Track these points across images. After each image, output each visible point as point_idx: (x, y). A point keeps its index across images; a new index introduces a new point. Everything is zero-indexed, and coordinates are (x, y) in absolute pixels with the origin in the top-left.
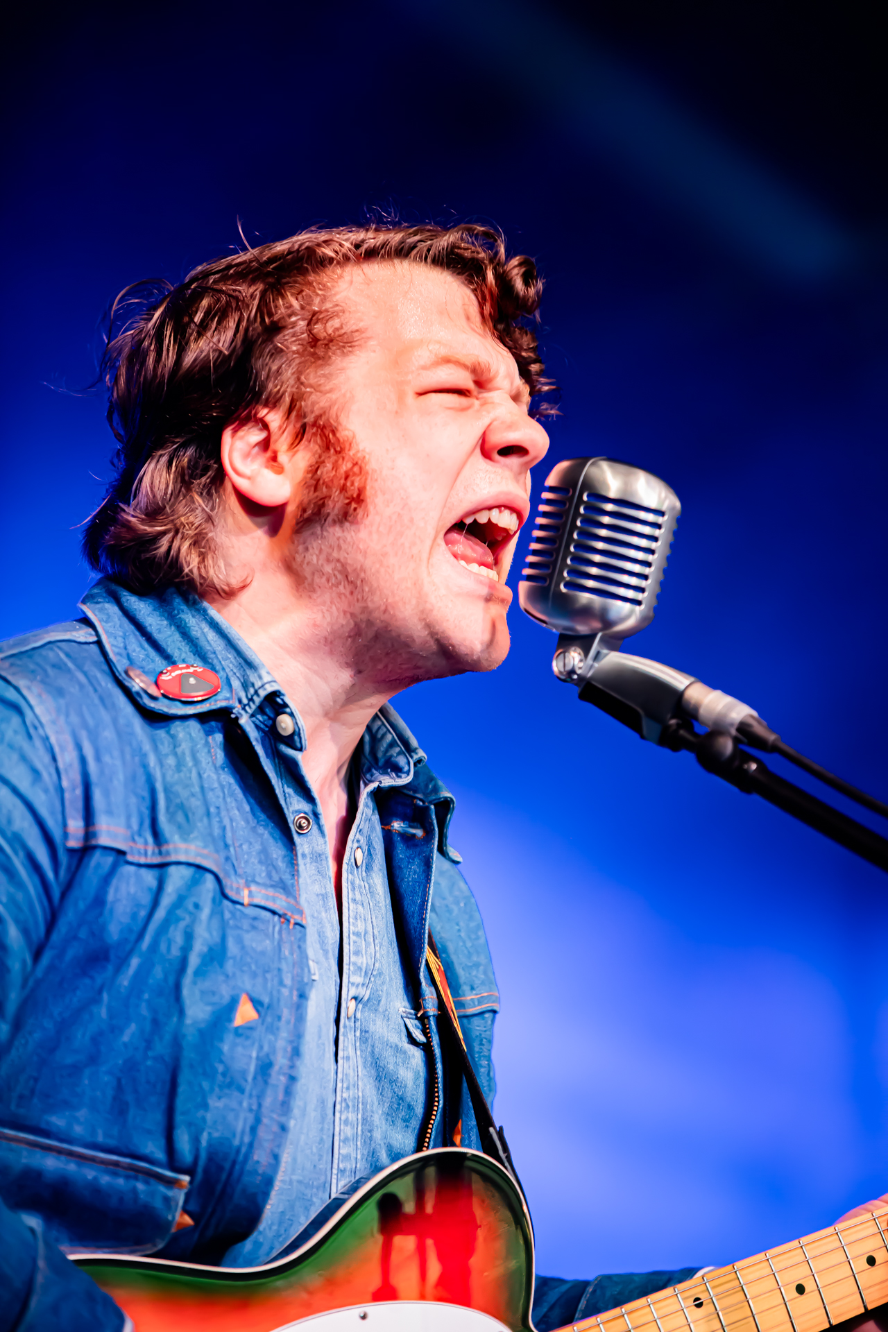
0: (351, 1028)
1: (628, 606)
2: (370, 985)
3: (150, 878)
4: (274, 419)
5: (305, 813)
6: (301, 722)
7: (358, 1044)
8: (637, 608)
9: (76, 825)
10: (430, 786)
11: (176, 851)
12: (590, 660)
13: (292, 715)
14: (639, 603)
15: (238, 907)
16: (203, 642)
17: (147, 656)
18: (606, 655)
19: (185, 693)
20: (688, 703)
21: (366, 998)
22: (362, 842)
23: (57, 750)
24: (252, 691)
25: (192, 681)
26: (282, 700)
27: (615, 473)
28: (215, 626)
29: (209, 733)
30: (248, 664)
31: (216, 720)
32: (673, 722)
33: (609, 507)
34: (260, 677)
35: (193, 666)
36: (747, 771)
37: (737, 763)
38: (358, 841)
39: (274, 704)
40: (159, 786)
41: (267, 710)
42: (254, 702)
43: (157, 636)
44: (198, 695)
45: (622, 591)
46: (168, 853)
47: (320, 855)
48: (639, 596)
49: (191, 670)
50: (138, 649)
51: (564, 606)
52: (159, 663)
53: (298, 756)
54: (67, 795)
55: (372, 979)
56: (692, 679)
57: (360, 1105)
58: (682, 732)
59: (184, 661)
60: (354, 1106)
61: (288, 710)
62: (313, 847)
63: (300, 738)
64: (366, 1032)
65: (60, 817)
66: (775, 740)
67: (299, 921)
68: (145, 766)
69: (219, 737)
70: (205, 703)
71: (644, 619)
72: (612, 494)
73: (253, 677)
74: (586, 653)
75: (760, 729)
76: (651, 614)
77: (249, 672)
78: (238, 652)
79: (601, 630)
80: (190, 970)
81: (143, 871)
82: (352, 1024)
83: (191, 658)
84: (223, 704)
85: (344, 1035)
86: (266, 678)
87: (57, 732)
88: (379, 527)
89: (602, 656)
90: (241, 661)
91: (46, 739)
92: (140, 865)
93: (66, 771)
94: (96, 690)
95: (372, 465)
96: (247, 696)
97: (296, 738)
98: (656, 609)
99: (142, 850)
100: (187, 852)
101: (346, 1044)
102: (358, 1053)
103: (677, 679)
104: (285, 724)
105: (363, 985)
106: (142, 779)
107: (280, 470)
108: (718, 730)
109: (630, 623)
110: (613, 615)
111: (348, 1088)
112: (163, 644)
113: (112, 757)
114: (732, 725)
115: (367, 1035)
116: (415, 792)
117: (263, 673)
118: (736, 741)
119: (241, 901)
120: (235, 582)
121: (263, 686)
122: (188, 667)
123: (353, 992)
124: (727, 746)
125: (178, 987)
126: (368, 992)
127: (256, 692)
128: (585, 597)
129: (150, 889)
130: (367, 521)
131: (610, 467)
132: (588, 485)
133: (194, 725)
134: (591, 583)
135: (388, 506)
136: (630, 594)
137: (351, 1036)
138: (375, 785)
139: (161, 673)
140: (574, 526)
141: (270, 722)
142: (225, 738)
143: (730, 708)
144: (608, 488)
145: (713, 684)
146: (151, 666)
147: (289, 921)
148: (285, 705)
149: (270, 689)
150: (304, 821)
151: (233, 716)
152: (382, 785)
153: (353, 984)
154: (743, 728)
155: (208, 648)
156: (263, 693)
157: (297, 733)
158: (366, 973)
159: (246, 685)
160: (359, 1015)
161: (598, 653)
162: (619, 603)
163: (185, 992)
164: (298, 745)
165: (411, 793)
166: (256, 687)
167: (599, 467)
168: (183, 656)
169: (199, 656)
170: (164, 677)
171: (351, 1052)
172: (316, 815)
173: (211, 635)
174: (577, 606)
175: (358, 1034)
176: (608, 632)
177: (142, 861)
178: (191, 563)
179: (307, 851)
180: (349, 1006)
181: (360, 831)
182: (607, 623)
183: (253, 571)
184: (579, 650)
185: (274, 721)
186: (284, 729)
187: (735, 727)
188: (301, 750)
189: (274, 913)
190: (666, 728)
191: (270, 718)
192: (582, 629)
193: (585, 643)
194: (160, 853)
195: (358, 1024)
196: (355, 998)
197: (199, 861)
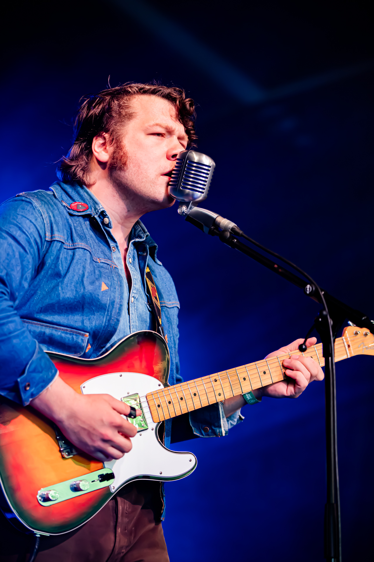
0: (133, 306)
1: (200, 194)
2: (138, 294)
3: (70, 252)
4: (107, 136)
5: (114, 246)
6: (111, 220)
7: (135, 310)
8: (203, 194)
9: (48, 234)
10: (150, 242)
11: (78, 244)
12: (188, 209)
13: (108, 218)
14: (203, 193)
15: (97, 263)
16: (84, 196)
17: (68, 199)
18: (194, 208)
19: (78, 209)
20: (217, 221)
21: (137, 297)
22: (131, 256)
23: (42, 213)
24: (97, 211)
25: (80, 206)
26: (105, 213)
27: (196, 154)
28: (87, 193)
29: (86, 221)
30: (95, 203)
31: (88, 218)
32: (212, 227)
33: (195, 165)
34: (99, 207)
35: (81, 202)
36: (233, 242)
37: (231, 240)
38: (130, 256)
39: (103, 214)
40: (73, 227)
41: (101, 216)
42: (97, 214)
43: (71, 194)
44: (81, 210)
45: (198, 189)
46: (76, 245)
47: (119, 258)
48: (203, 191)
49: (80, 203)
50: (65, 197)
51: (182, 193)
52: (71, 201)
53: (110, 230)
54: (46, 225)
55: (139, 292)
56: (218, 215)
57: (138, 327)
58: (215, 230)
59: (78, 201)
60: (136, 327)
61: (107, 216)
62: (117, 256)
63: (111, 224)
64: (138, 307)
65: (44, 230)
66: (242, 233)
67: (116, 267)
68: (68, 222)
69: (88, 222)
70: (84, 212)
71: (204, 197)
72: (196, 161)
73: (97, 207)
74: (187, 207)
75: (238, 230)
76: (207, 196)
77: (96, 205)
78: (93, 200)
79: (192, 200)
80: (86, 277)
81: (69, 251)
82: (133, 305)
83: (80, 201)
84: (89, 213)
85: (131, 307)
86: (101, 207)
87: (42, 209)
88: (131, 173)
89: (192, 208)
90: (94, 202)
91: (39, 210)
92: (68, 249)
93: (45, 219)
94: (53, 201)
95: (129, 155)
96: (96, 212)
97: (109, 224)
98: (208, 195)
99: (68, 244)
100: (81, 245)
101: (132, 309)
102: (136, 313)
103: (214, 215)
104: (106, 220)
105: (136, 293)
106: (68, 226)
107: (107, 152)
108: (226, 229)
109: (201, 198)
110: (195, 196)
111: (133, 322)
112: (72, 196)
113: (58, 218)
114: (230, 228)
115: (138, 308)
116: (146, 243)
117: (100, 205)
118: (230, 233)
119: (98, 262)
120: (92, 182)
121: (100, 209)
122: (79, 203)
123: (133, 295)
124: (228, 234)
125: (82, 281)
126: (137, 296)
127: (98, 211)
128: (187, 191)
129: (71, 255)
130: (127, 171)
131: (195, 153)
132: (189, 158)
133: (81, 219)
134: (189, 187)
135: (134, 167)
136: (200, 190)
137: (133, 308)
138: (134, 240)
139: (72, 204)
140: (184, 170)
141: (102, 221)
142: (90, 222)
143: (229, 224)
144: (194, 159)
145: (224, 217)
146: (69, 202)
147: (113, 267)
148: (107, 215)
149: (102, 210)
150: (113, 248)
151: (92, 216)
152: (136, 241)
153: (133, 293)
154: (233, 229)
155: (85, 198)
156: (100, 211)
157: (110, 223)
158: (137, 290)
159: (95, 209)
160: (135, 302)
161: (191, 207)
162: (197, 193)
163: (85, 282)
164: (110, 227)
165: (144, 244)
166: (98, 209)
167: (192, 153)
168: (78, 200)
169: (83, 200)
170: (72, 205)
171: (134, 312)
172: (117, 247)
173: (86, 195)
174: (185, 193)
175: (135, 308)
176: (194, 201)
177: (69, 248)
178: (80, 174)
179: (115, 257)
180: (132, 299)
181: (130, 253)
182: (194, 199)
183: (96, 180)
184: (185, 206)
185: (103, 220)
186: (106, 222)
187: (230, 229)
188: (111, 228)
189: (108, 264)
190: (210, 229)
191: (102, 219)
192: (186, 200)
193: (187, 204)
194: (74, 245)
195: (135, 305)
196: (133, 297)
197: (85, 247)
